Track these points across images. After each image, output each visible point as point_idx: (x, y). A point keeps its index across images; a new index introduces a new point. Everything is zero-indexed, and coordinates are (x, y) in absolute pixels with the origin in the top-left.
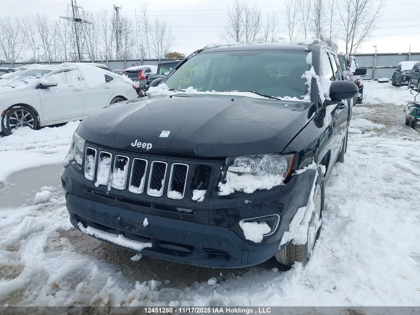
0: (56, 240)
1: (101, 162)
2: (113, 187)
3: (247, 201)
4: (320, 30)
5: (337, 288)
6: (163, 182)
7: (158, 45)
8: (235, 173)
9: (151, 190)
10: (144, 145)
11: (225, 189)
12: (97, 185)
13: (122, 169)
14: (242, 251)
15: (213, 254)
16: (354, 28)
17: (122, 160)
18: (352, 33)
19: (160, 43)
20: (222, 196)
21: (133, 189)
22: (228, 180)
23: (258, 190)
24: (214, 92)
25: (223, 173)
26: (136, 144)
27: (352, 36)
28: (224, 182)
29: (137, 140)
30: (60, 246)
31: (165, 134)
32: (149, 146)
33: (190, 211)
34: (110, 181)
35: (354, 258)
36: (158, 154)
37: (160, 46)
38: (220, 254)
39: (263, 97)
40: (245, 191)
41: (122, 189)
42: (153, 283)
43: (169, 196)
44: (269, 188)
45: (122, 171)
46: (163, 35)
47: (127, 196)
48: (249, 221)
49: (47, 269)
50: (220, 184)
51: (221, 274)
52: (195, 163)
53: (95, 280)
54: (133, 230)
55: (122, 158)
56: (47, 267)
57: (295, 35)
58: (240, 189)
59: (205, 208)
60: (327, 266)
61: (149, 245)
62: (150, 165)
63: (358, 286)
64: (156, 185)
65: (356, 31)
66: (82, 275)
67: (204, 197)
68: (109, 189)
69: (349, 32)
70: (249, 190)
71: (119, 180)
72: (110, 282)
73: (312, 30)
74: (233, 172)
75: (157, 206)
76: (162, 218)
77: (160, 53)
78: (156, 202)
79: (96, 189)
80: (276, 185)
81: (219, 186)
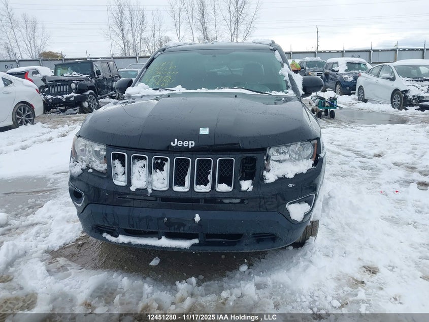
0: (52, 261)
1: (134, 166)
2: (154, 188)
3: (290, 185)
4: (206, 30)
5: (347, 252)
6: (210, 177)
7: (30, 44)
8: (277, 161)
9: (198, 186)
10: (186, 144)
11: (270, 177)
12: (133, 189)
13: (162, 170)
14: (289, 230)
15: (260, 238)
16: (236, 29)
17: (159, 161)
18: (236, 33)
19: (32, 41)
20: (269, 183)
21: (177, 189)
22: (272, 169)
23: (296, 174)
24: (204, 90)
25: (266, 162)
26: (177, 143)
27: (235, 35)
28: (269, 171)
29: (176, 140)
30: (61, 267)
31: (204, 131)
32: (192, 144)
33: (238, 201)
34: (149, 183)
35: (346, 227)
36: (202, 151)
37: (32, 44)
38: (267, 237)
39: (255, 93)
40: (287, 176)
41: (166, 189)
42: (193, 280)
43: (218, 190)
44: (305, 172)
45: (163, 172)
46: (35, 32)
47: (173, 195)
48: (294, 203)
49: (67, 290)
50: (265, 173)
51: (246, 261)
52: (241, 155)
53: (128, 290)
54: (182, 228)
55: (158, 158)
56: (67, 289)
57: (182, 34)
58: (283, 175)
59: (255, 196)
60: (328, 238)
61: (196, 241)
62: (193, 163)
63: (361, 247)
64: (203, 181)
65: (239, 31)
66: (110, 289)
67: (252, 186)
68: (150, 191)
69: (232, 32)
70: (291, 175)
71: (160, 181)
72: (147, 288)
73: (198, 29)
74: (275, 160)
75: (207, 200)
76: (212, 212)
77: (33, 52)
78: (207, 197)
79: (134, 193)
80: (309, 168)
81: (264, 174)
